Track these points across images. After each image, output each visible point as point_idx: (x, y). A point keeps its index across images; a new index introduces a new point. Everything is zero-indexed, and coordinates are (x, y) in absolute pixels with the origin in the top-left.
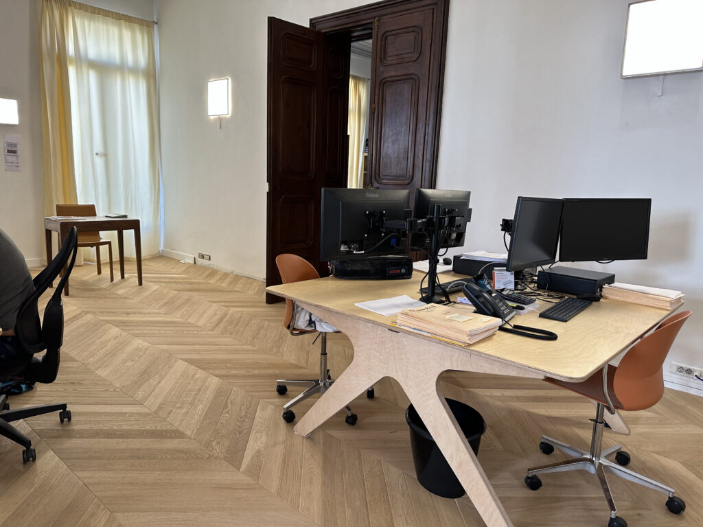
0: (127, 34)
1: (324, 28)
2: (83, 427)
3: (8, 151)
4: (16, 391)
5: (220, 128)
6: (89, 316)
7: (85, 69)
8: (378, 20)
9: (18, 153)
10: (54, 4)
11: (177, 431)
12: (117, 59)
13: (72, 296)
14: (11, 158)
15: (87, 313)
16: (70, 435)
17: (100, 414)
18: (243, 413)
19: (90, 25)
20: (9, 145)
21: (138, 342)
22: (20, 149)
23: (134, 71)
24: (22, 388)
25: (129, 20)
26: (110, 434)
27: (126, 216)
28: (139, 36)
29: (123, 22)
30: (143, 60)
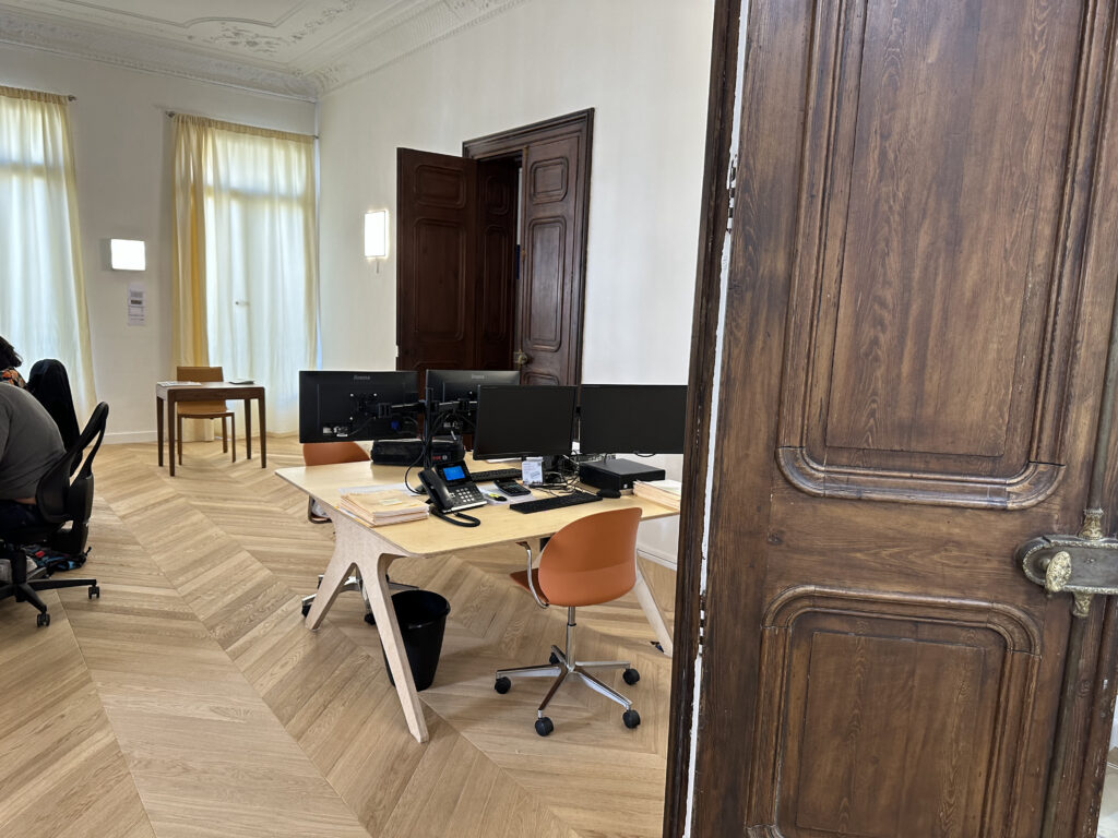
0: (279, 153)
1: (478, 153)
2: (107, 603)
3: (133, 302)
4: (64, 567)
5: (378, 271)
6: (182, 500)
7: (224, 201)
8: (527, 148)
9: (144, 304)
10: (190, 124)
11: (193, 614)
12: (266, 186)
13: (179, 477)
14: (136, 310)
15: (182, 496)
16: (91, 608)
17: (130, 594)
18: (269, 605)
19: (233, 148)
20: (135, 294)
21: (216, 531)
22: (145, 298)
23: (287, 199)
24: (68, 565)
25: (282, 136)
26: (125, 611)
27: (251, 383)
28: (294, 154)
29: (274, 139)
30: (299, 185)
